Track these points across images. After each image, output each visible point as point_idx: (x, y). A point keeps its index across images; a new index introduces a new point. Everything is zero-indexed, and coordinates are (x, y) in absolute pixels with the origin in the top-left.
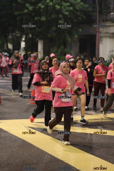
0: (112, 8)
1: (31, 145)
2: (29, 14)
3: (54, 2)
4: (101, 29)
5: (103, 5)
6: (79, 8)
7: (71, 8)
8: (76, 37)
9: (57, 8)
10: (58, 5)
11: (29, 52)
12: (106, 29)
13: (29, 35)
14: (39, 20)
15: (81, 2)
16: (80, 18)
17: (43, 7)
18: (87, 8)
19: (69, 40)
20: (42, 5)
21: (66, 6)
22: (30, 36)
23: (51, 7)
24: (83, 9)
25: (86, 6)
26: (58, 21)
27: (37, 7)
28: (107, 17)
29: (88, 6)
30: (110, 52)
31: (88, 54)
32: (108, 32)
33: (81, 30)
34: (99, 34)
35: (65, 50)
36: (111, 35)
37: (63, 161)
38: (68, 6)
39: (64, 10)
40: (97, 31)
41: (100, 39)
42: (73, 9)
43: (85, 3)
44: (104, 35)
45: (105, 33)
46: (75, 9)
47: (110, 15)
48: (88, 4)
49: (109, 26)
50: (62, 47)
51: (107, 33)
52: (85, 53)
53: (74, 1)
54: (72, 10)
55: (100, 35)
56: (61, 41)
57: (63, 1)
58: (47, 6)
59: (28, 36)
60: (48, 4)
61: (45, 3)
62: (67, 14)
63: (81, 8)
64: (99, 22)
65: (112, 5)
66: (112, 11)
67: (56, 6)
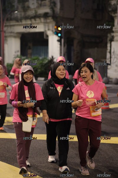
0: (16, 7)
4: (5, 29)
5: (6, 3)
12: (11, 28)
28: (11, 15)
30: (15, 52)
32: (13, 31)
36: (16, 35)
40: (1, 30)
41: (5, 38)
44: (9, 35)
45: (9, 32)
47: (14, 14)
49: (14, 25)
51: (11, 32)
55: (4, 35)
64: (3, 20)
65: (16, 4)
66: (16, 10)
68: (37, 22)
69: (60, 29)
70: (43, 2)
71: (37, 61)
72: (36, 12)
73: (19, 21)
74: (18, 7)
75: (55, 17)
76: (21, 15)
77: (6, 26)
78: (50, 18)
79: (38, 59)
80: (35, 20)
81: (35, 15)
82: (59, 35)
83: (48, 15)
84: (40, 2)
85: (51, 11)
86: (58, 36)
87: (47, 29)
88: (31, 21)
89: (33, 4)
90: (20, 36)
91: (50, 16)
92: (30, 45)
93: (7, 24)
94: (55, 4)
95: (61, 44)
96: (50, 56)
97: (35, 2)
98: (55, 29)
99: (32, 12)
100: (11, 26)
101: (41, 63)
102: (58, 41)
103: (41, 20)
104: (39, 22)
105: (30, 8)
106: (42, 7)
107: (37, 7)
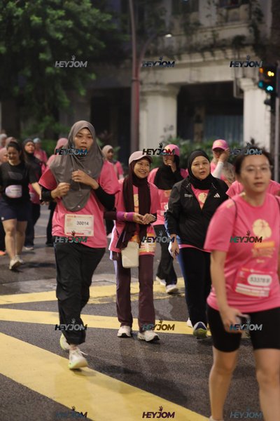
0: (167, 24)
3: (26, 7)
4: (142, 75)
5: (146, 15)
6: (89, 23)
7: (70, 23)
8: (83, 93)
9: (33, 23)
10: (37, 16)
15: (92, 7)
16: (91, 48)
18: (108, 22)
19: (66, 101)
21: (56, 17)
23: (21, 19)
24: (99, 26)
25: (104, 18)
26: (38, 55)
28: (157, 44)
29: (109, 17)
30: (165, 130)
31: (112, 134)
32: (160, 81)
33: (93, 77)
34: (138, 88)
35: (56, 125)
36: (166, 90)
37: (51, 400)
38: (61, 18)
39: (52, 27)
40: (134, 78)
41: (140, 97)
42: (74, 24)
43: (102, 10)
44: (150, 89)
45: (151, 84)
46: (78, 24)
47: (163, 40)
48: (111, 13)
50: (48, 118)
51: (157, 84)
52: (106, 132)
53: (76, 6)
54: (70, 26)
55: (140, 90)
56: (45, 104)
57: (49, 6)
58: (10, 17)
60: (11, 11)
61: (5, 9)
62: (58, 38)
63: (94, 22)
64: (138, 56)
65: (168, 17)
66: (168, 30)
67: (31, 18)
68: (217, 58)
69: (271, 74)
70: (232, 11)
72: (215, 36)
73: (176, 57)
74: (172, 24)
75: (258, 46)
76: (179, 42)
77: (143, 69)
78: (248, 49)
80: (213, 55)
81: (212, 41)
82: (270, 88)
83: (244, 42)
84: (224, 11)
85: (250, 31)
86: (267, 92)
87: (240, 75)
88: (203, 56)
89: (208, 16)
90: (177, 91)
91: (247, 45)
92: (200, 112)
94: (260, 14)
95: (273, 112)
96: (247, 139)
97: (214, 8)
98: (260, 74)
99: (205, 36)
100: (156, 68)
102: (266, 103)
103: (225, 53)
104: (223, 58)
105: (201, 27)
106: (229, 23)
107: (217, 23)
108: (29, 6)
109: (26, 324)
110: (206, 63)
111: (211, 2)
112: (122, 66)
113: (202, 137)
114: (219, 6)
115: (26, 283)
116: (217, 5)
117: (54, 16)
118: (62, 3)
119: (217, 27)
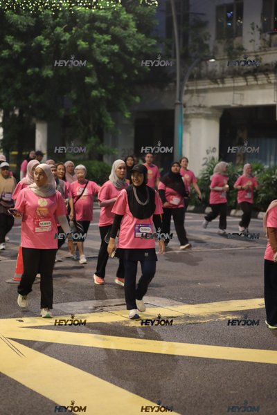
0: (211, 49)
1: (17, 383)
2: (14, 60)
3: (73, 32)
4: (186, 98)
5: (190, 40)
6: (134, 47)
7: (116, 48)
8: (127, 115)
9: (80, 47)
10: (84, 41)
11: (13, 150)
12: (198, 96)
13: (13, 110)
14: (38, 76)
15: (137, 32)
16: (136, 72)
17: (47, 43)
18: (153, 46)
20: (45, 39)
21: (102, 41)
22: (17, 112)
23: (68, 43)
24: (144, 50)
25: (149, 43)
26: (84, 79)
27: (33, 44)
28: (200, 68)
29: (154, 42)
30: (208, 152)
32: (203, 104)
33: (138, 99)
34: (181, 110)
35: (101, 146)
36: (210, 113)
38: (107, 42)
39: (98, 51)
40: (179, 102)
41: (184, 120)
42: (120, 48)
43: (148, 35)
44: (193, 112)
45: (194, 106)
46: (123, 48)
47: (207, 65)
48: (156, 38)
49: (205, 91)
50: (93, 140)
51: (200, 107)
53: (122, 31)
54: (116, 51)
55: (183, 113)
56: (91, 126)
57: (96, 31)
58: (57, 42)
59: (11, 114)
60: (58, 36)
61: (52, 34)
62: (105, 61)
63: (139, 46)
64: (182, 80)
65: (211, 42)
66: (212, 55)
67: (78, 43)
68: (259, 82)
70: (275, 37)
71: (258, 173)
73: (219, 81)
74: (216, 48)
76: (223, 66)
77: (187, 92)
79: (259, 169)
80: (256, 79)
84: (267, 36)
88: (246, 80)
89: (251, 42)
90: (220, 114)
92: (242, 134)
93: (190, 88)
97: (257, 33)
100: (199, 91)
101: (268, 179)
103: (268, 77)
104: (266, 82)
105: (244, 51)
106: (273, 48)
107: (260, 48)
108: (76, 31)
109: (69, 346)
110: (249, 87)
111: (255, 28)
112: (166, 89)
113: (244, 159)
114: (263, 31)
115: (70, 304)
116: (260, 30)
117: (100, 41)
118: (108, 28)
119: (260, 52)
